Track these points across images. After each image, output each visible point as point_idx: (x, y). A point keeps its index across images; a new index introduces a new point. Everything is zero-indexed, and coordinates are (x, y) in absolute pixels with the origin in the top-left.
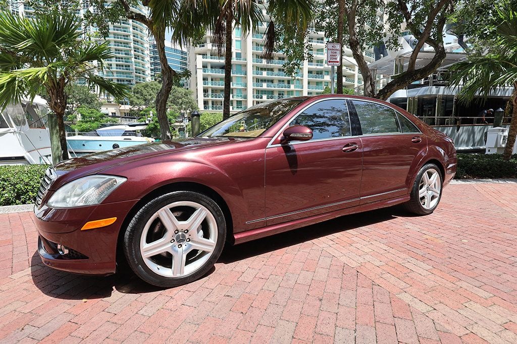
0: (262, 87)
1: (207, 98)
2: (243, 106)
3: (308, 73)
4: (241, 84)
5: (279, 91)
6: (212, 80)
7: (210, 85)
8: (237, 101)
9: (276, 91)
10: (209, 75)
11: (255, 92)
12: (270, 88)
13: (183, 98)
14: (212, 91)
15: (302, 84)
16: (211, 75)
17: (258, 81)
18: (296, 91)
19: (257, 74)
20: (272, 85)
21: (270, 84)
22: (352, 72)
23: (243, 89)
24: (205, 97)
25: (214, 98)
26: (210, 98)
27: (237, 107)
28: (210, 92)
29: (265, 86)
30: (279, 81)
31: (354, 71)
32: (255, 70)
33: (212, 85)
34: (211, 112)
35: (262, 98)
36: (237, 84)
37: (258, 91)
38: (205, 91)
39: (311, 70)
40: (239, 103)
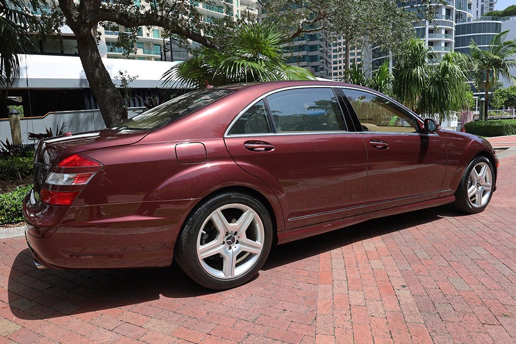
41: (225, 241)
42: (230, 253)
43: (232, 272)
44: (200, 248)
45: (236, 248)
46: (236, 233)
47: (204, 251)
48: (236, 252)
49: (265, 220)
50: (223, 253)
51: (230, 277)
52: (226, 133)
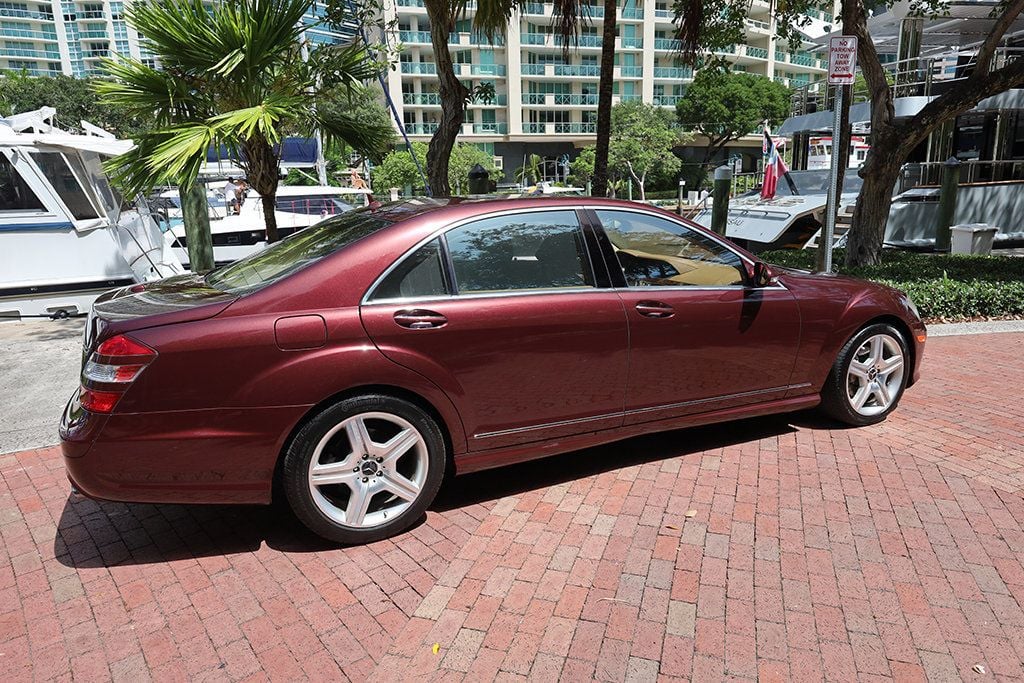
0: (543, 73)
1: (412, 105)
2: (497, 124)
3: (656, 36)
4: (492, 69)
5: (583, 84)
6: (422, 60)
7: (417, 73)
8: (484, 110)
9: (577, 82)
10: (414, 47)
11: (527, 87)
12: (563, 77)
13: (359, 108)
14: (423, 86)
15: (641, 64)
16: (419, 47)
17: (534, 59)
18: (626, 82)
19: (532, 43)
20: (568, 69)
21: (562, 65)
22: (762, 31)
23: (497, 79)
24: (406, 102)
25: (428, 106)
26: (419, 104)
27: (485, 127)
28: (418, 90)
29: (549, 72)
30: (585, 58)
31: (766, 27)
32: (526, 32)
33: (422, 72)
34: (422, 140)
35: (542, 101)
36: (483, 68)
37: (533, 85)
38: (407, 87)
39: (661, 28)
40: (489, 115)
41: (360, 467)
42: (364, 489)
43: (359, 518)
44: (315, 466)
45: (375, 483)
46: (381, 460)
47: (321, 473)
48: (374, 489)
49: (432, 449)
50: (351, 485)
51: (353, 525)
52: (365, 298)
